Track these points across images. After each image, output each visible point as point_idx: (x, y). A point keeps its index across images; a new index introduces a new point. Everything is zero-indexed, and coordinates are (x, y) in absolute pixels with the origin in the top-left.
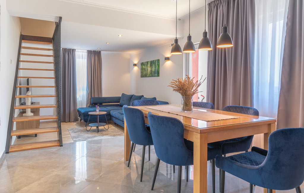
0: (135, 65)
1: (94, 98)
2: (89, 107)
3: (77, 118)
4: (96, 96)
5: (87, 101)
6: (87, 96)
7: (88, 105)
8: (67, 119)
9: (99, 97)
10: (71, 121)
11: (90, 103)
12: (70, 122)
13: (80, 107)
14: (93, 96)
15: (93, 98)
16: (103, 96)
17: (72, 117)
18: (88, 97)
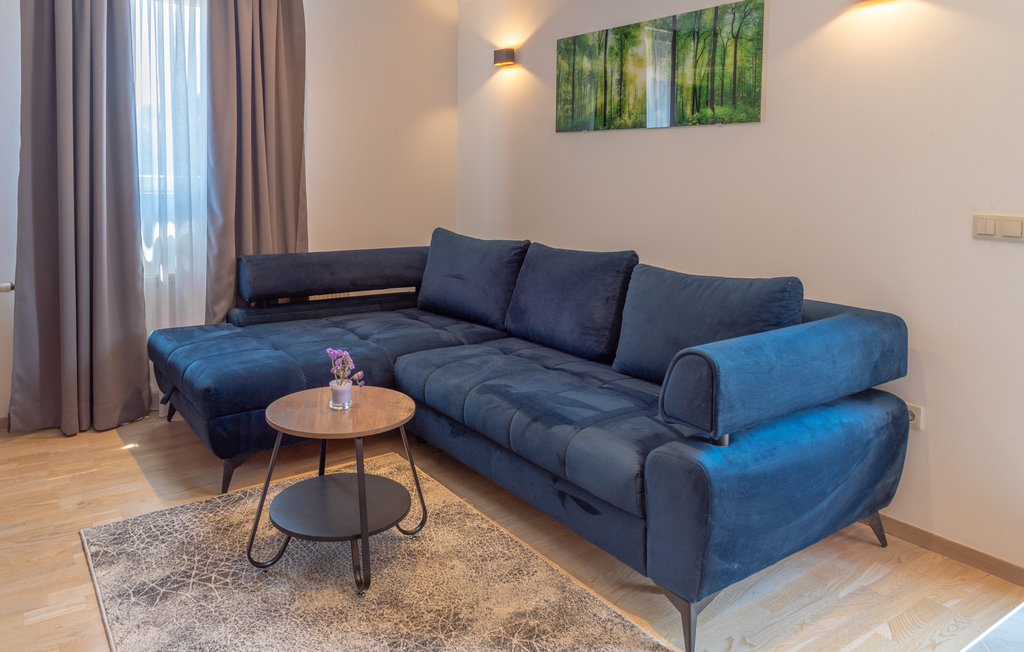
0: (507, 56)
1: (261, 262)
2: (228, 318)
3: (145, 394)
4: (271, 246)
5: (214, 279)
6: (215, 251)
7: (222, 307)
8: (71, 413)
9: (286, 255)
10: (99, 422)
11: (231, 292)
12: (92, 426)
13: (166, 325)
14: (249, 249)
15: (250, 259)
16: (315, 245)
17: (111, 395)
18: (221, 255)
